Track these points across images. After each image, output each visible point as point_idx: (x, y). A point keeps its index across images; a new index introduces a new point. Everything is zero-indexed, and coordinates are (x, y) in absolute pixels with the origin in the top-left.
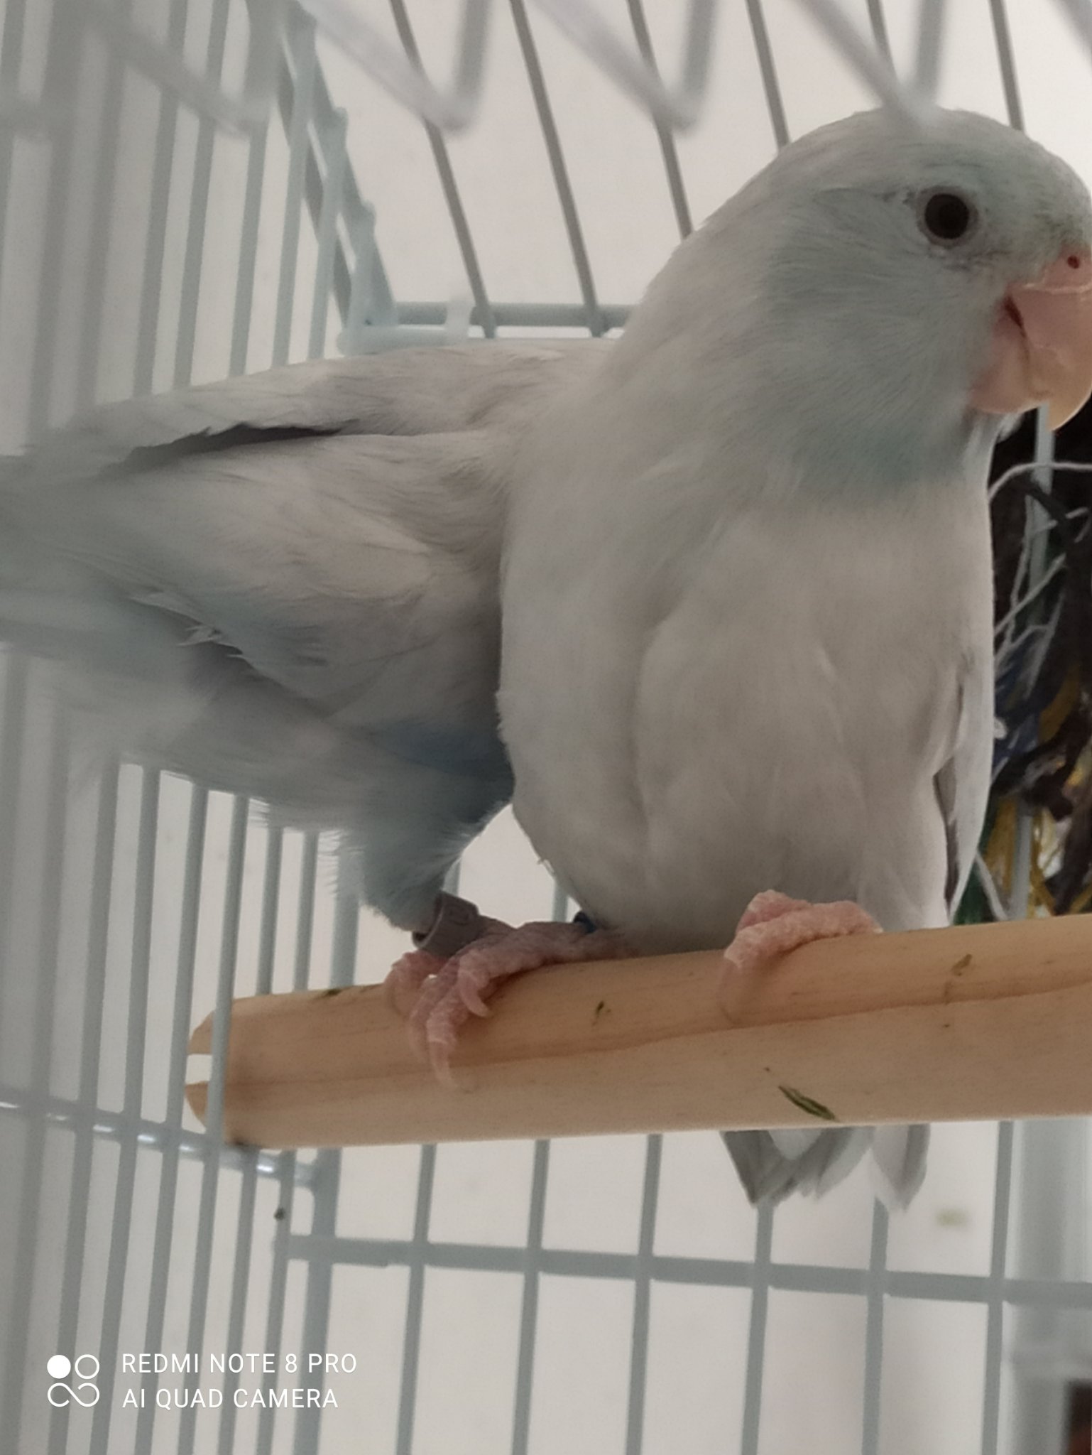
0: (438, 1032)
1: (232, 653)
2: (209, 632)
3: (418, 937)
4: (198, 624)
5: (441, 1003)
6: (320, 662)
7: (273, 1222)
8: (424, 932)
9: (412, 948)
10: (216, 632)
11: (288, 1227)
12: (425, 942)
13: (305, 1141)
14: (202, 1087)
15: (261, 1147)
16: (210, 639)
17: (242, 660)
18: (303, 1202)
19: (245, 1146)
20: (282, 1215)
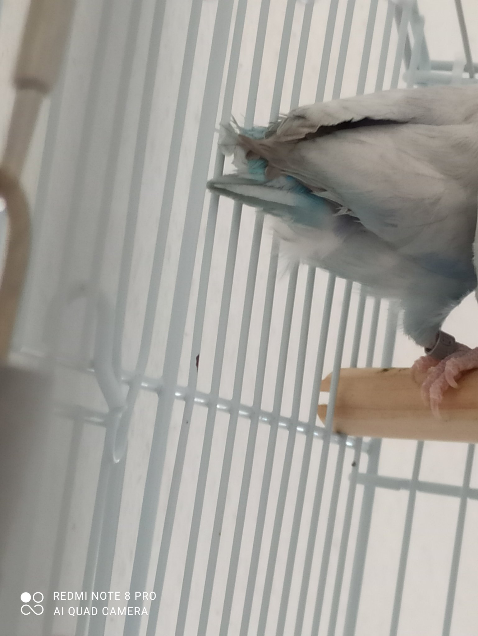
0: (435, 394)
1: (355, 220)
2: (346, 210)
3: (427, 350)
4: (342, 206)
5: (437, 381)
6: (395, 226)
7: (351, 467)
8: (430, 348)
9: (424, 354)
10: (349, 210)
11: (357, 470)
12: (430, 353)
13: (367, 434)
14: (324, 407)
15: (348, 435)
16: (346, 213)
17: (360, 223)
18: (364, 459)
19: (341, 433)
20: (354, 464)
